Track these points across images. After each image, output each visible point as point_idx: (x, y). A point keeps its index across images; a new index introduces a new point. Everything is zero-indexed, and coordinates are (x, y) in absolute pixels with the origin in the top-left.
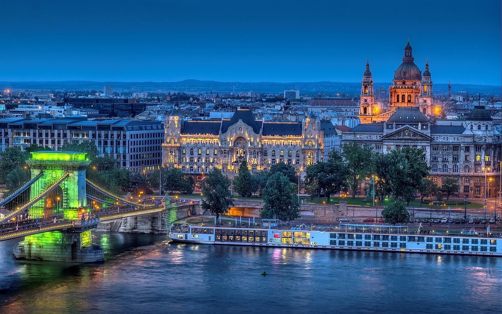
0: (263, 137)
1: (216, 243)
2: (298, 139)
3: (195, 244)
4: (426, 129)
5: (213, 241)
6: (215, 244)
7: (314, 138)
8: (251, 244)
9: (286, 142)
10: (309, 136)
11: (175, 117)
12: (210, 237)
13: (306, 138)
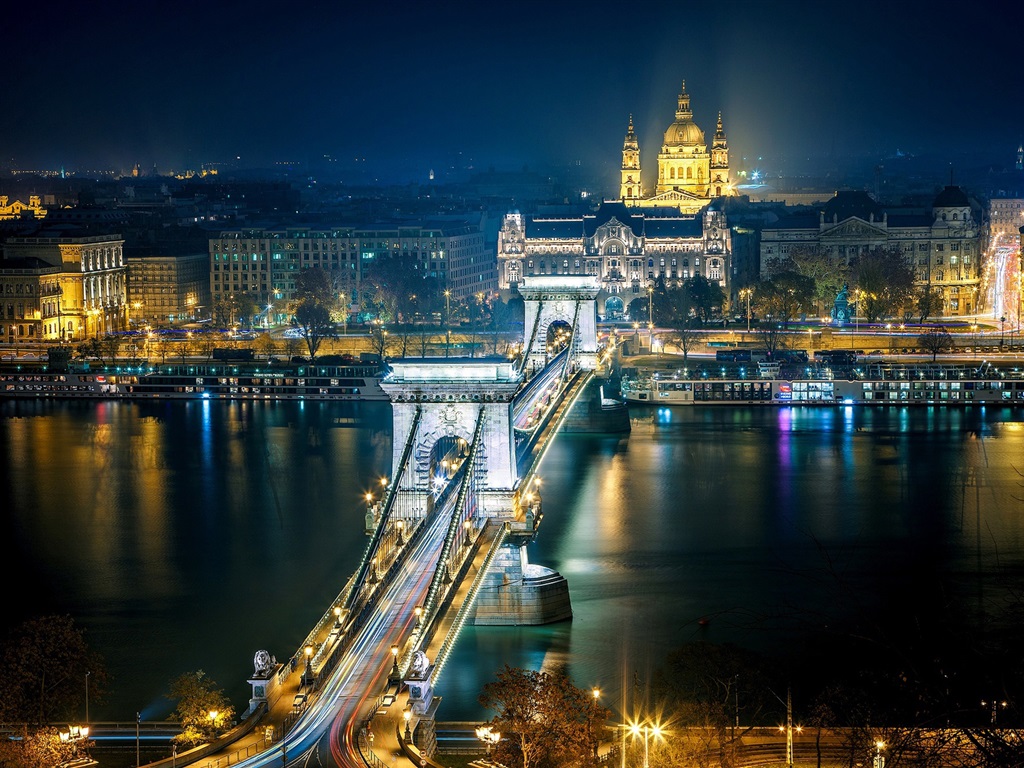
0: (646, 240)
1: (696, 402)
2: (697, 241)
3: (664, 405)
4: (882, 221)
5: (691, 400)
6: (694, 405)
7: (720, 239)
8: (747, 402)
9: (680, 247)
10: (713, 237)
11: (516, 216)
12: (686, 395)
13: (709, 239)
